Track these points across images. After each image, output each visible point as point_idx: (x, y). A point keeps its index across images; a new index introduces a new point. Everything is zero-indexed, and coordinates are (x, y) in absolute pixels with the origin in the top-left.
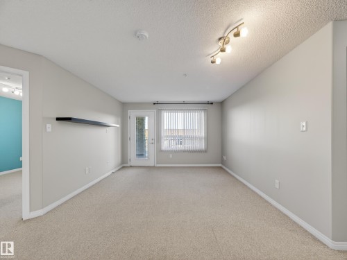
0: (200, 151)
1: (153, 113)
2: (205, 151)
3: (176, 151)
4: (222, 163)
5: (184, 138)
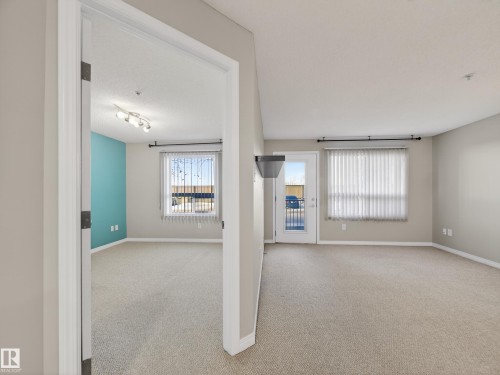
0: (396, 219)
1: (312, 155)
3: (353, 220)
4: (434, 241)
5: (368, 198)
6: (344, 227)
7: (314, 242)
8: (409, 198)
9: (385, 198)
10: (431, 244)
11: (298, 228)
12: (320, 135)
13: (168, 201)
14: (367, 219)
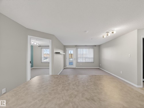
0: (91, 63)
1: (75, 49)
2: (93, 63)
3: (83, 63)
4: (99, 67)
5: (86, 58)
6: (81, 64)
7: (75, 67)
8: (94, 58)
9: (89, 58)
10: (98, 68)
11: (72, 65)
12: (76, 45)
13: (43, 59)
14: (86, 63)
